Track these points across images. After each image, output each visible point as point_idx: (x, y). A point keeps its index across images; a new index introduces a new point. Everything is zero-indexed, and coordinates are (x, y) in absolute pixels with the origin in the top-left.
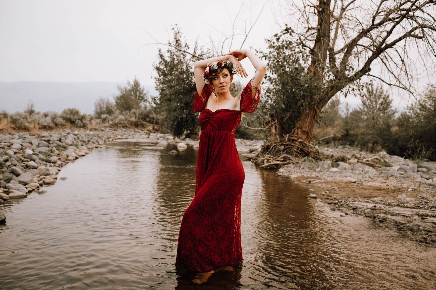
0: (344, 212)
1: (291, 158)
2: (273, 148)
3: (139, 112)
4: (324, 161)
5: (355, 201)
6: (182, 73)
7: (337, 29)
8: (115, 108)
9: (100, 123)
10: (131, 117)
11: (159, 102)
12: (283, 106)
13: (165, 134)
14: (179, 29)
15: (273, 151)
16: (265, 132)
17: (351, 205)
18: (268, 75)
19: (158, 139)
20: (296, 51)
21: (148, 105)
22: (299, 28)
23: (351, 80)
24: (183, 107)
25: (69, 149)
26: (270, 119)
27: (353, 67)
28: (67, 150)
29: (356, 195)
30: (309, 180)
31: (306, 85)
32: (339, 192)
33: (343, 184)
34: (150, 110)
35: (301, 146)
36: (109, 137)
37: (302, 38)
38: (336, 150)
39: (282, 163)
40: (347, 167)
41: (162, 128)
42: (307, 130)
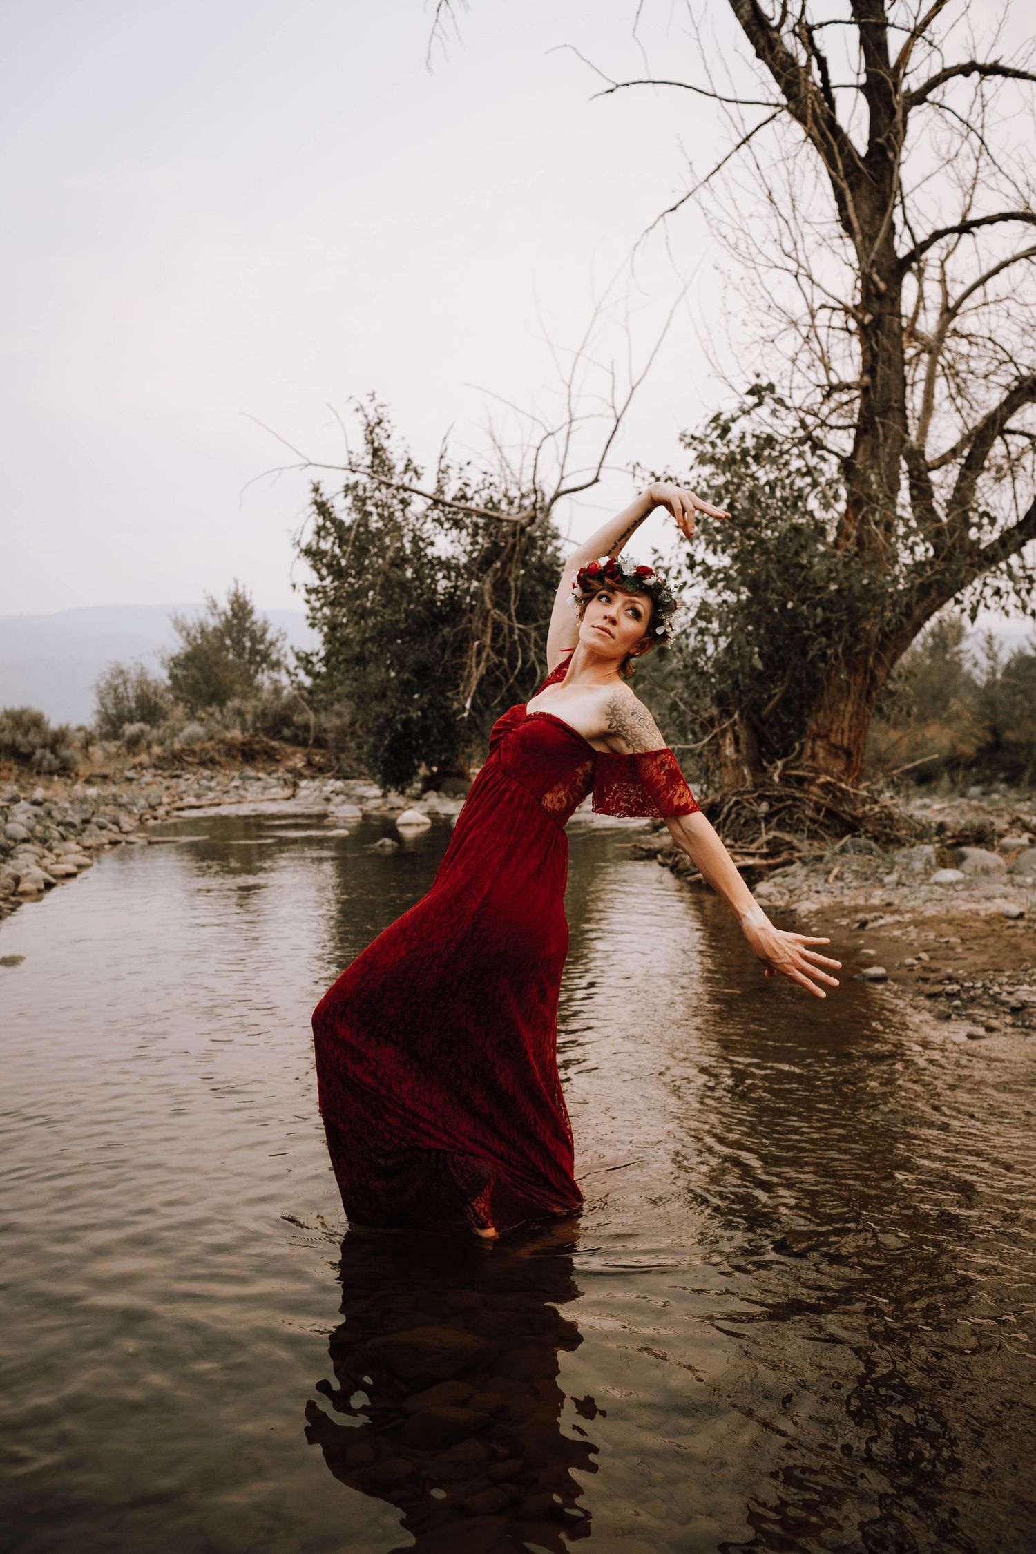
0: (982, 1024)
1: (795, 842)
2: (730, 810)
3: (255, 707)
4: (913, 846)
5: (1020, 983)
6: (398, 561)
7: (930, 380)
8: (171, 697)
9: (119, 755)
10: (227, 727)
11: (324, 670)
12: (758, 663)
13: (352, 782)
14: (380, 410)
15: (732, 823)
16: (700, 755)
17: (1004, 997)
18: (698, 559)
19: (328, 800)
20: (793, 468)
21: (285, 680)
22: (799, 388)
23: (989, 558)
24: (409, 682)
25: (21, 856)
26: (714, 711)
27: (993, 514)
28: (13, 858)
29: (1025, 960)
30: (860, 916)
31: (833, 587)
32: (966, 955)
33: (979, 925)
34: (295, 697)
35: (827, 801)
36: (154, 802)
37: (810, 420)
38: (955, 803)
39: (764, 862)
40: (992, 865)
41: (338, 759)
42: (845, 742)
